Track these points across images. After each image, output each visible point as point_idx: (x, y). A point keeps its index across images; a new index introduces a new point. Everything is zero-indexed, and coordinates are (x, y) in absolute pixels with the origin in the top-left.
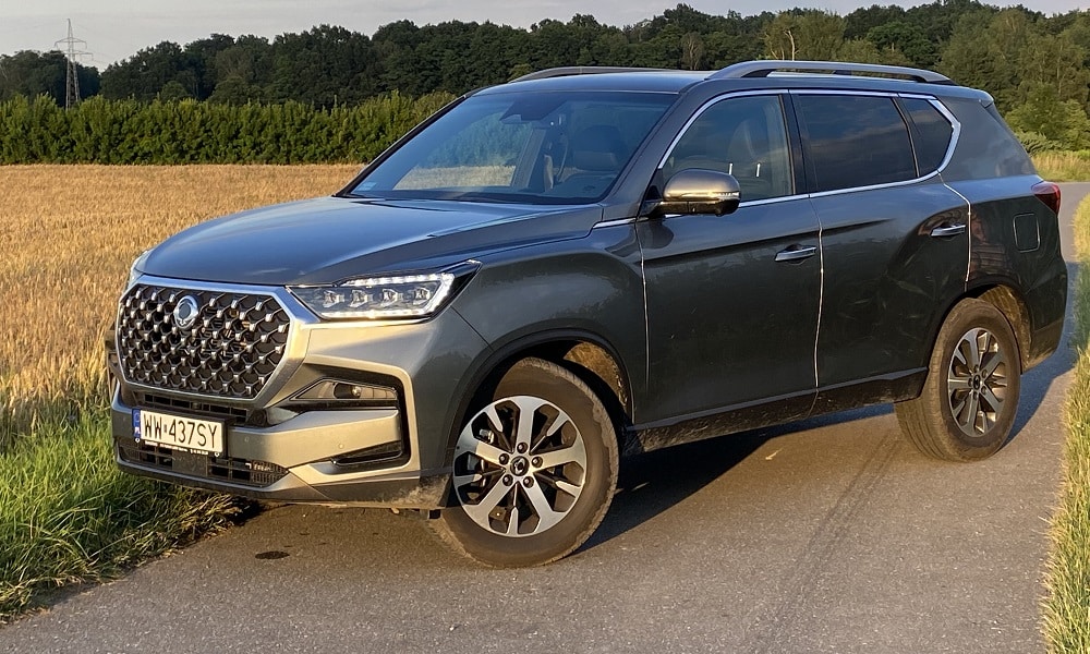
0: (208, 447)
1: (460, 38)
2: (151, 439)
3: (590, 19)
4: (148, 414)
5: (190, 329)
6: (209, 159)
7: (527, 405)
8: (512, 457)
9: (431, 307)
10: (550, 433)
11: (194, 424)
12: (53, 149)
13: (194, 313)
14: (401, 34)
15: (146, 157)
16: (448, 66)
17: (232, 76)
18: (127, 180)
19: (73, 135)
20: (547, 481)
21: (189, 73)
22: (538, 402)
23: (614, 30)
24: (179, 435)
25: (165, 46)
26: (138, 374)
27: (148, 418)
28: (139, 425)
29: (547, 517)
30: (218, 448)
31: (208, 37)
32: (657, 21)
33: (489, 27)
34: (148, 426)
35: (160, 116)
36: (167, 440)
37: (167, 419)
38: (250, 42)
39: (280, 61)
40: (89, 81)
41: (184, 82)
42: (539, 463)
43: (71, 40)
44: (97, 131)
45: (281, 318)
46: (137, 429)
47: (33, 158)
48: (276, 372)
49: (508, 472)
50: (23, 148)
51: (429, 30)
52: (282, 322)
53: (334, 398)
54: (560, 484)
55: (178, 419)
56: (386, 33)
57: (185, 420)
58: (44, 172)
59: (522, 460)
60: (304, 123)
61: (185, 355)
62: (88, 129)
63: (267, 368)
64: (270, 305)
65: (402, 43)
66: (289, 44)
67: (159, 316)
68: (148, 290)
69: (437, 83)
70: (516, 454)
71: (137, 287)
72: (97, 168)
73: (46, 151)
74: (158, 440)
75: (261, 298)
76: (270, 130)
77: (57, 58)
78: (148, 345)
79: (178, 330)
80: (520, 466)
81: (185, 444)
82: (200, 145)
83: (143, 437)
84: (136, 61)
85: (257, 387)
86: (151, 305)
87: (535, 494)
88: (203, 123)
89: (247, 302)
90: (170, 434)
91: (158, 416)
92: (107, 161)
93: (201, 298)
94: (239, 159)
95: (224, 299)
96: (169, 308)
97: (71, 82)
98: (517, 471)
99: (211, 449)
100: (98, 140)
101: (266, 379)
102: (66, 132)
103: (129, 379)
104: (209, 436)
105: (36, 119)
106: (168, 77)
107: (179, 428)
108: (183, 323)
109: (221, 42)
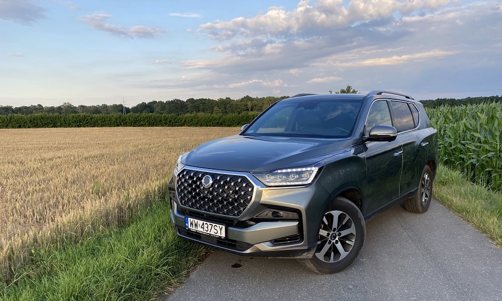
0: (219, 234)
1: (204, 102)
2: (193, 228)
3: (229, 98)
4: (192, 219)
5: (210, 188)
6: (156, 126)
7: (336, 213)
8: (331, 233)
9: (309, 181)
10: (344, 223)
11: (212, 225)
12: (122, 124)
13: (211, 182)
14: (191, 101)
15: (142, 125)
16: (201, 108)
17: (157, 109)
18: (139, 130)
19: (126, 121)
20: (343, 241)
21: (148, 108)
22: (340, 212)
23: (234, 100)
24: (206, 229)
25: (143, 103)
26: (186, 203)
27: (192, 221)
28: (188, 223)
29: (343, 254)
30: (223, 235)
31: (152, 101)
32: (243, 99)
33: (209, 100)
34: (192, 224)
35: (145, 117)
36: (200, 229)
37: (200, 222)
38: (160, 102)
39: (167, 106)
40: (128, 110)
41: (147, 110)
42: (340, 234)
43: (124, 102)
44: (131, 120)
45: (249, 185)
46: (187, 224)
47: (118, 126)
48: (248, 207)
49: (330, 239)
50: (116, 124)
51: (197, 100)
52: (250, 187)
53: (272, 217)
54: (347, 242)
55: (205, 223)
56: (188, 101)
57: (208, 223)
58: (121, 129)
59: (334, 235)
60: (176, 118)
61: (207, 198)
62: (129, 120)
63: (244, 205)
64: (244, 179)
65: (192, 103)
66: (169, 103)
67: (195, 182)
68: (189, 172)
69: (199, 111)
70: (332, 232)
71: (184, 170)
72: (132, 128)
73: (121, 124)
74: (196, 229)
75: (240, 177)
76: (168, 120)
77: (121, 106)
78: (190, 193)
79: (204, 188)
80: (334, 237)
81: (208, 232)
82: (154, 123)
83: (189, 227)
84: (137, 106)
85: (240, 212)
86: (191, 178)
87: (339, 246)
88: (154, 118)
89: (234, 178)
90: (201, 227)
91: (196, 221)
92: (134, 126)
93: (213, 176)
94: (162, 126)
95: (223, 177)
96: (200, 179)
97: (124, 110)
98: (333, 239)
99: (220, 235)
100: (132, 122)
101: (244, 210)
102: (125, 120)
103: (182, 204)
104: (219, 231)
105: (118, 117)
106: (144, 109)
107: (206, 226)
108: (206, 186)
109: (155, 102)
